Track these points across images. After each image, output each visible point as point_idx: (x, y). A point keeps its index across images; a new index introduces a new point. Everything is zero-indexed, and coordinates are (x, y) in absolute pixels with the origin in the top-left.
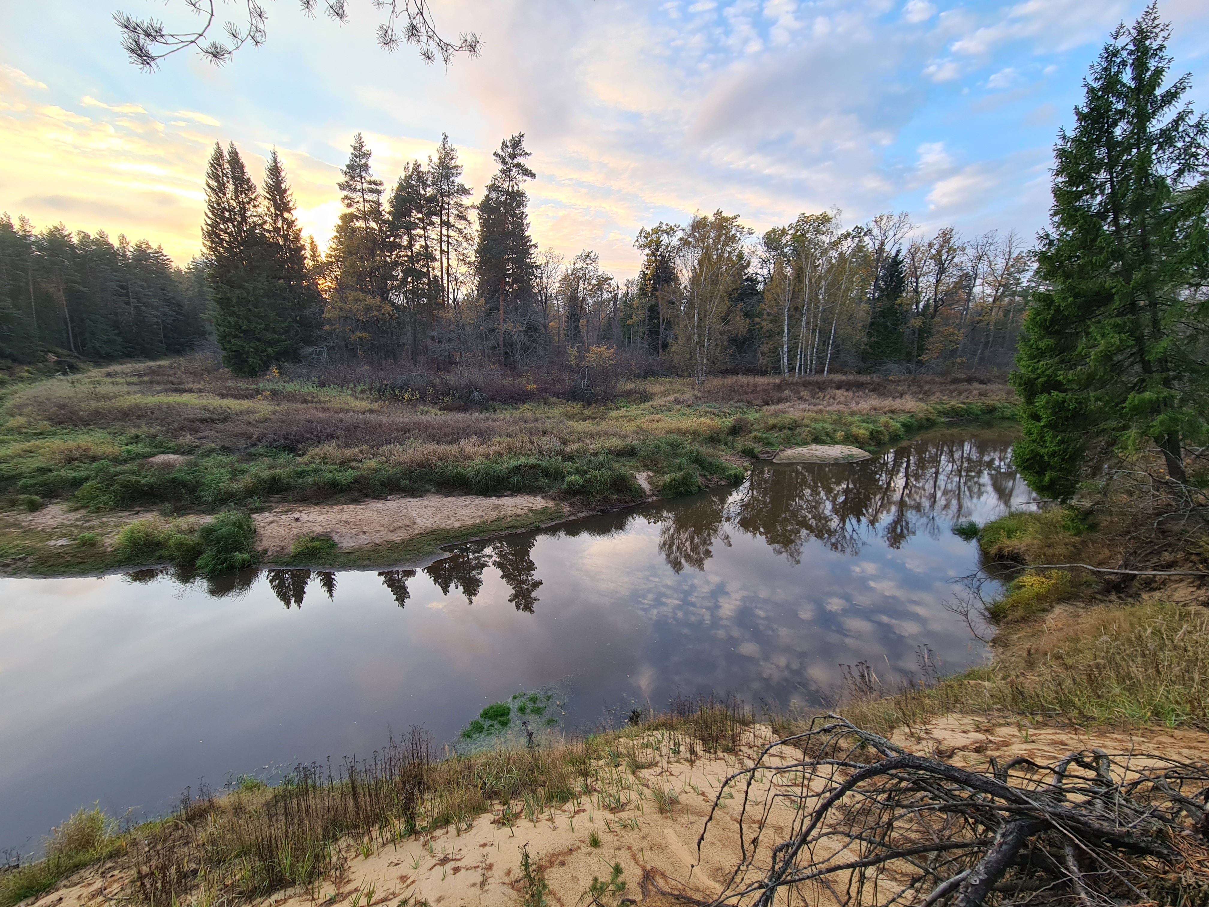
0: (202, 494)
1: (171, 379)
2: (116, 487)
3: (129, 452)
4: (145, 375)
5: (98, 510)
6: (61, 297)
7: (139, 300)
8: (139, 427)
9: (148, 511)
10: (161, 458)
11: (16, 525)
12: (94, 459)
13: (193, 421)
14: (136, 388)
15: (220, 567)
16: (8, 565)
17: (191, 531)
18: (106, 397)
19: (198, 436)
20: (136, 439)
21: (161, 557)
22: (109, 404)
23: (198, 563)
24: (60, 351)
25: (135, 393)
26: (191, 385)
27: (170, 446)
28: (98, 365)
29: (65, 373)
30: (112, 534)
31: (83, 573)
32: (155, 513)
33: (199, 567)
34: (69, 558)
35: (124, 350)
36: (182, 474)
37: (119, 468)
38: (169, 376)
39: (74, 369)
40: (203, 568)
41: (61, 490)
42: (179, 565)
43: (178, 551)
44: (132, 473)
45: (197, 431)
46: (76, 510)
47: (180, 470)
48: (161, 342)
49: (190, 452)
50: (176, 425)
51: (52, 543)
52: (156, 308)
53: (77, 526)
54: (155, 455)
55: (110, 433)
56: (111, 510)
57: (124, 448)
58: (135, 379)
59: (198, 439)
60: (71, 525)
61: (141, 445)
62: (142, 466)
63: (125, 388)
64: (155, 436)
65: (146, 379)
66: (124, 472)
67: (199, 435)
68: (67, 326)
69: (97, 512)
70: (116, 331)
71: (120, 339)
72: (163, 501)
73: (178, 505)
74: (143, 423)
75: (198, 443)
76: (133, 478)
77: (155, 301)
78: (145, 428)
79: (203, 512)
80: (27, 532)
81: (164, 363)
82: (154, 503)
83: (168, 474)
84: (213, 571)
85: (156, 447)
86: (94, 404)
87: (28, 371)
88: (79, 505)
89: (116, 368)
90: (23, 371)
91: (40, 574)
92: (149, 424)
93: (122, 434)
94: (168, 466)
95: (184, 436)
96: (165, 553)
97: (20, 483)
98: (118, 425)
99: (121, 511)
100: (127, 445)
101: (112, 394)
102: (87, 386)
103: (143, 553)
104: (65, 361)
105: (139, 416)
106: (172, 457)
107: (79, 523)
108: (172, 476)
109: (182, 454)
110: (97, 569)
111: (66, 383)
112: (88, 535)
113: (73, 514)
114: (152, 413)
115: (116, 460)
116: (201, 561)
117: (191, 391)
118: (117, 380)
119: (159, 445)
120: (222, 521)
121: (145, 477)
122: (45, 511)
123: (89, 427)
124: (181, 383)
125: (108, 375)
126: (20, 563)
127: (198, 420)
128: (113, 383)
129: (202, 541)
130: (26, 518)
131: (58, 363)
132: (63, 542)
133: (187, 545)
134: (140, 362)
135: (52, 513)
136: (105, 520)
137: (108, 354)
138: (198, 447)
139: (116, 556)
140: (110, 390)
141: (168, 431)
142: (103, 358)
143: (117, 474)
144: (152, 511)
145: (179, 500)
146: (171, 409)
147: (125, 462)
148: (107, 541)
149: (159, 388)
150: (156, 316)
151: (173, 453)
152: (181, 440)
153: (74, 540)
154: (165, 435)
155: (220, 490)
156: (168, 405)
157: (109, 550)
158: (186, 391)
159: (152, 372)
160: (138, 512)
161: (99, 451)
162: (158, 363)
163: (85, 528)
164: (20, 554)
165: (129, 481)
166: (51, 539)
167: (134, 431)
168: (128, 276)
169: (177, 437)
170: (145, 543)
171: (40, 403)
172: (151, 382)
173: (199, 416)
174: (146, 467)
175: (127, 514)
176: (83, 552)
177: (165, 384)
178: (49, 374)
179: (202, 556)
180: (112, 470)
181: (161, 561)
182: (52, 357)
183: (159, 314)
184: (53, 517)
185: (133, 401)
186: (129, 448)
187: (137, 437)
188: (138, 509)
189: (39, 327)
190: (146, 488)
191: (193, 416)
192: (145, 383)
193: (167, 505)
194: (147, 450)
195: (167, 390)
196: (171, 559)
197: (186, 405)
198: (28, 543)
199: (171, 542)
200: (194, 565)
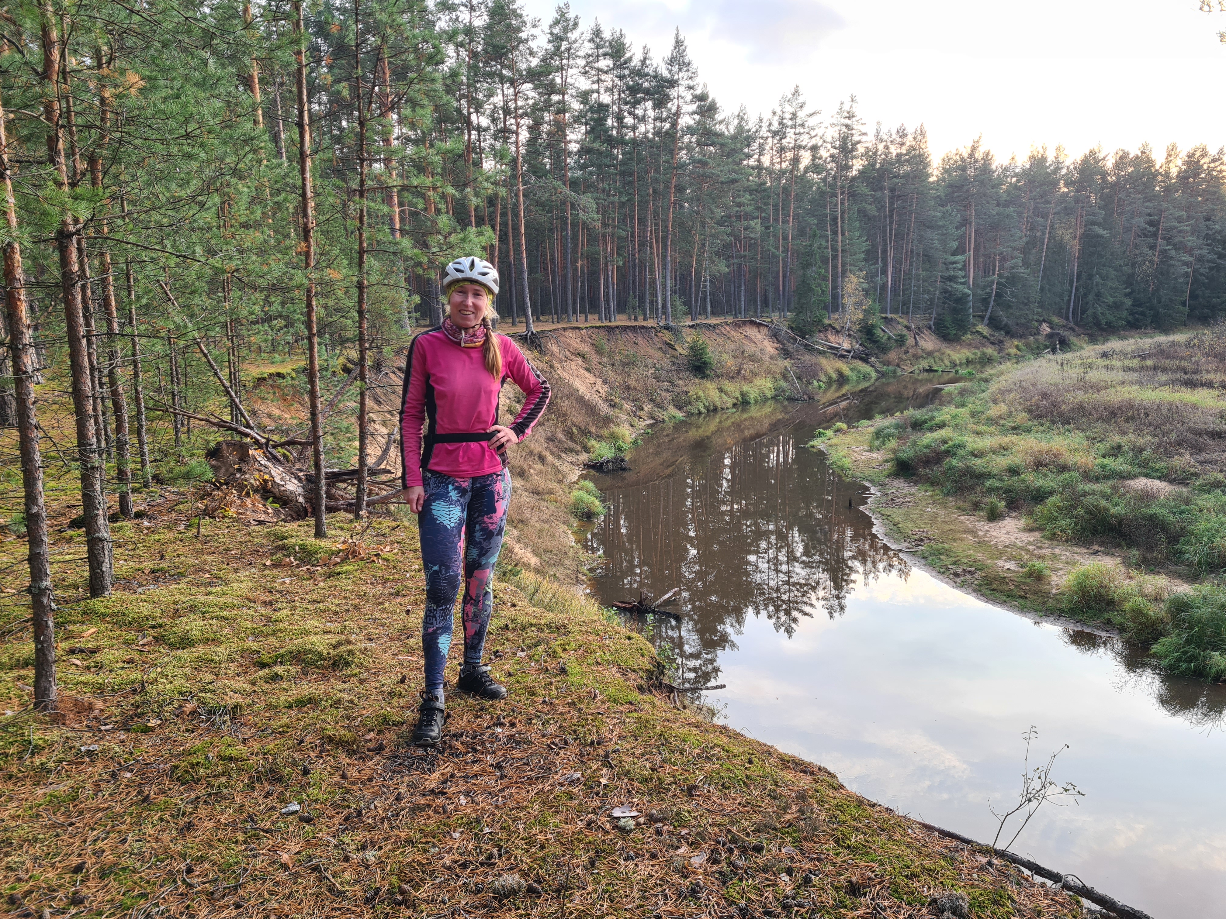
0: (1185, 548)
1: (1184, 364)
2: (1080, 511)
3: (1103, 467)
4: (1150, 356)
5: (1053, 537)
6: (1074, 246)
7: (1169, 240)
8: (1124, 433)
9: (1107, 554)
10: (1141, 483)
11: (973, 532)
12: (1063, 468)
13: (1200, 435)
14: (1135, 376)
15: (1184, 666)
16: (957, 575)
17: (1157, 599)
18: (1096, 388)
19: (1201, 458)
20: (1116, 451)
21: (1109, 622)
22: (1096, 397)
23: (1156, 648)
24: (1056, 320)
25: (1131, 383)
26: (1211, 376)
27: (1157, 466)
28: (1093, 340)
29: (1054, 351)
30: (1061, 573)
31: (1022, 610)
32: (1118, 560)
33: (1154, 656)
34: (1012, 587)
35: (1130, 318)
36: (1165, 512)
37: (1090, 487)
38: (1183, 358)
39: (1064, 345)
40: (1160, 658)
41: (1022, 502)
42: (1129, 643)
43: (1134, 621)
44: (1104, 496)
45: (1201, 450)
46: (1031, 530)
47: (1163, 505)
48: (1184, 304)
49: (1183, 481)
50: (1173, 436)
51: (1001, 563)
52: (1190, 252)
53: (1028, 551)
54: (1133, 477)
55: (1088, 438)
56: (1066, 541)
57: (1100, 460)
58: (1134, 363)
59: (1201, 463)
60: (1022, 548)
61: (1120, 460)
62: (1115, 488)
63: (1120, 376)
64: (1141, 450)
65: (1150, 362)
66: (1093, 493)
67: (1204, 456)
68: (1072, 286)
69: (1051, 539)
70: (1127, 290)
71: (1128, 302)
72: (1130, 546)
73: (1149, 556)
74: (1131, 427)
75: (1199, 468)
76: (1103, 503)
77: (1191, 240)
78: (1131, 436)
79: (1180, 576)
80: (981, 543)
81: (1180, 337)
82: (1118, 545)
83: (1148, 507)
84: (1171, 668)
85: (1139, 465)
86: (1081, 396)
87: (1017, 347)
88: (1035, 525)
89: (1114, 344)
90: (1012, 346)
91: (983, 595)
92: (1138, 432)
93: (1102, 441)
94: (1148, 496)
95: (1180, 454)
96: (1117, 619)
97: (987, 484)
98: (1099, 427)
99: (1076, 545)
100: (1104, 457)
101: (1103, 384)
102: (1077, 370)
103: (1090, 608)
104: (1058, 334)
105: (1128, 418)
106: (1156, 484)
107: (1031, 548)
108: (1150, 511)
109: (1172, 482)
110: (1036, 611)
111: (1054, 364)
112: (1038, 564)
113: (1027, 534)
114: (1147, 415)
115: (1088, 476)
116: (1159, 647)
117: (1209, 385)
118: (1114, 362)
119: (1144, 464)
120: (1204, 598)
121: (1117, 505)
122: (1001, 524)
123: (1067, 426)
124: (1196, 372)
125: (1105, 355)
126: (968, 577)
127: (1207, 433)
128: (1107, 367)
129: (1167, 618)
130: (983, 526)
131: (1050, 336)
132: (1011, 565)
133: (1146, 616)
134: (1146, 335)
135: (1007, 528)
136: (1057, 551)
137: (1109, 324)
138: (1196, 475)
139: (1059, 602)
140: (1102, 378)
141: (1159, 445)
142: (1102, 330)
143: (1085, 494)
144: (1113, 555)
145: (1151, 549)
146: (1174, 410)
147: (1097, 479)
148: (1055, 579)
149: (1163, 377)
150: (1187, 264)
151: (1159, 478)
152: (1176, 461)
153: (1022, 567)
154: (1155, 451)
155: (1212, 548)
156: (1171, 403)
157: (1054, 591)
158: (1202, 385)
159: (1161, 352)
160: (1095, 553)
161: (1071, 459)
162: (1171, 338)
163: (1035, 556)
164: (971, 566)
165: (1096, 506)
166: (999, 558)
167: (1117, 439)
168: (1165, 205)
169: (1170, 455)
170: (1095, 596)
171: (1025, 390)
172: (1155, 368)
173: (1211, 427)
174: (1121, 491)
175: (1083, 550)
176: (1027, 584)
177: (1174, 371)
178: (1037, 352)
179: (1164, 639)
180: (1080, 487)
181: (1108, 627)
182: (1046, 329)
183: (1191, 259)
184: (1008, 533)
185: (1126, 396)
186: (1106, 461)
187: (1119, 447)
188: (1096, 548)
189: (1042, 289)
190: (1114, 521)
191: (1202, 426)
192: (1148, 368)
193: (1134, 552)
194: (1127, 468)
195: (1173, 382)
196: (1122, 629)
197: (1195, 407)
198: (979, 556)
199: (1128, 606)
200: (1148, 649)
